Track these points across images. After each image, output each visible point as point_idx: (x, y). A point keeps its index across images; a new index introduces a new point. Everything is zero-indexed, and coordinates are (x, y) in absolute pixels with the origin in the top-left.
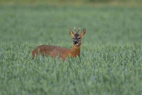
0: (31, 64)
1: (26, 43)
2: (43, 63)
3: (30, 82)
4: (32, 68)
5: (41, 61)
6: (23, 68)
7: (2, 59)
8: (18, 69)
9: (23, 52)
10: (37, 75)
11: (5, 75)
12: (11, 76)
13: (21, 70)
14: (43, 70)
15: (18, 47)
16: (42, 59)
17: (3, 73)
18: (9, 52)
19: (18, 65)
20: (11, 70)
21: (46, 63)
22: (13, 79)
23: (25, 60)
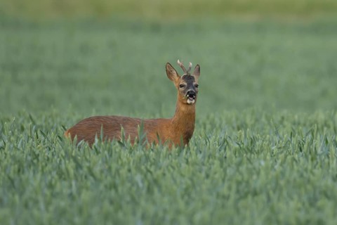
0: (294, 163)
1: (285, 112)
2: (327, 160)
3: (293, 204)
4: (298, 171)
5: (320, 155)
6: (275, 170)
7: (225, 149)
8: (262, 173)
9: (277, 133)
10: (309, 187)
11: (230, 188)
12: (246, 190)
13: (270, 177)
14: (324, 177)
15: (266, 122)
16: (322, 150)
17: (226, 184)
18: (243, 133)
19: (263, 163)
20: (246, 176)
21: (333, 159)
22: (250, 197)
23: (282, 152)
